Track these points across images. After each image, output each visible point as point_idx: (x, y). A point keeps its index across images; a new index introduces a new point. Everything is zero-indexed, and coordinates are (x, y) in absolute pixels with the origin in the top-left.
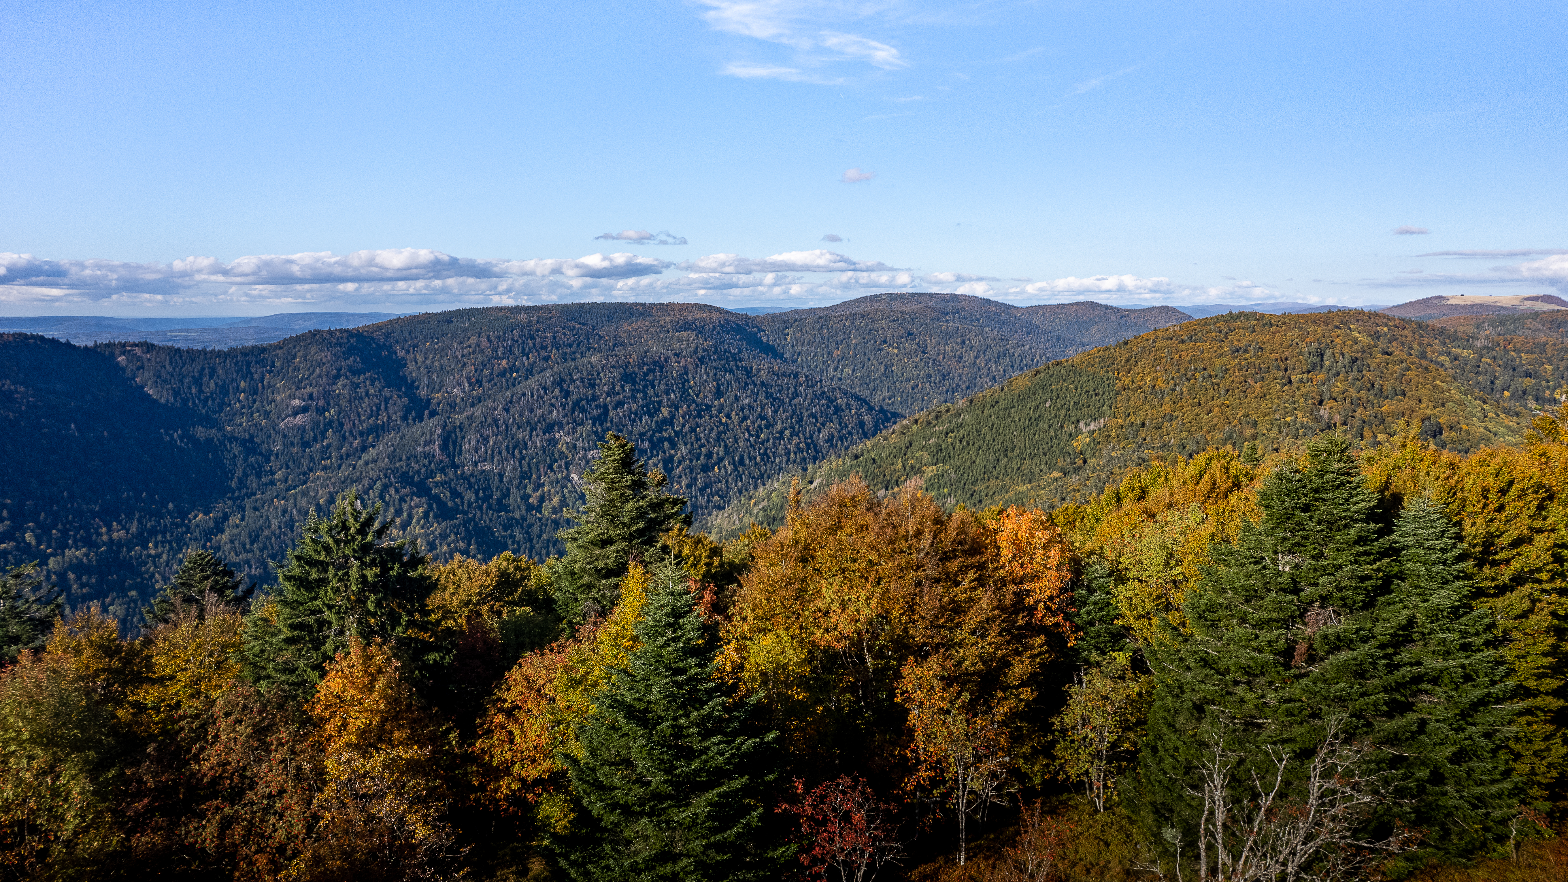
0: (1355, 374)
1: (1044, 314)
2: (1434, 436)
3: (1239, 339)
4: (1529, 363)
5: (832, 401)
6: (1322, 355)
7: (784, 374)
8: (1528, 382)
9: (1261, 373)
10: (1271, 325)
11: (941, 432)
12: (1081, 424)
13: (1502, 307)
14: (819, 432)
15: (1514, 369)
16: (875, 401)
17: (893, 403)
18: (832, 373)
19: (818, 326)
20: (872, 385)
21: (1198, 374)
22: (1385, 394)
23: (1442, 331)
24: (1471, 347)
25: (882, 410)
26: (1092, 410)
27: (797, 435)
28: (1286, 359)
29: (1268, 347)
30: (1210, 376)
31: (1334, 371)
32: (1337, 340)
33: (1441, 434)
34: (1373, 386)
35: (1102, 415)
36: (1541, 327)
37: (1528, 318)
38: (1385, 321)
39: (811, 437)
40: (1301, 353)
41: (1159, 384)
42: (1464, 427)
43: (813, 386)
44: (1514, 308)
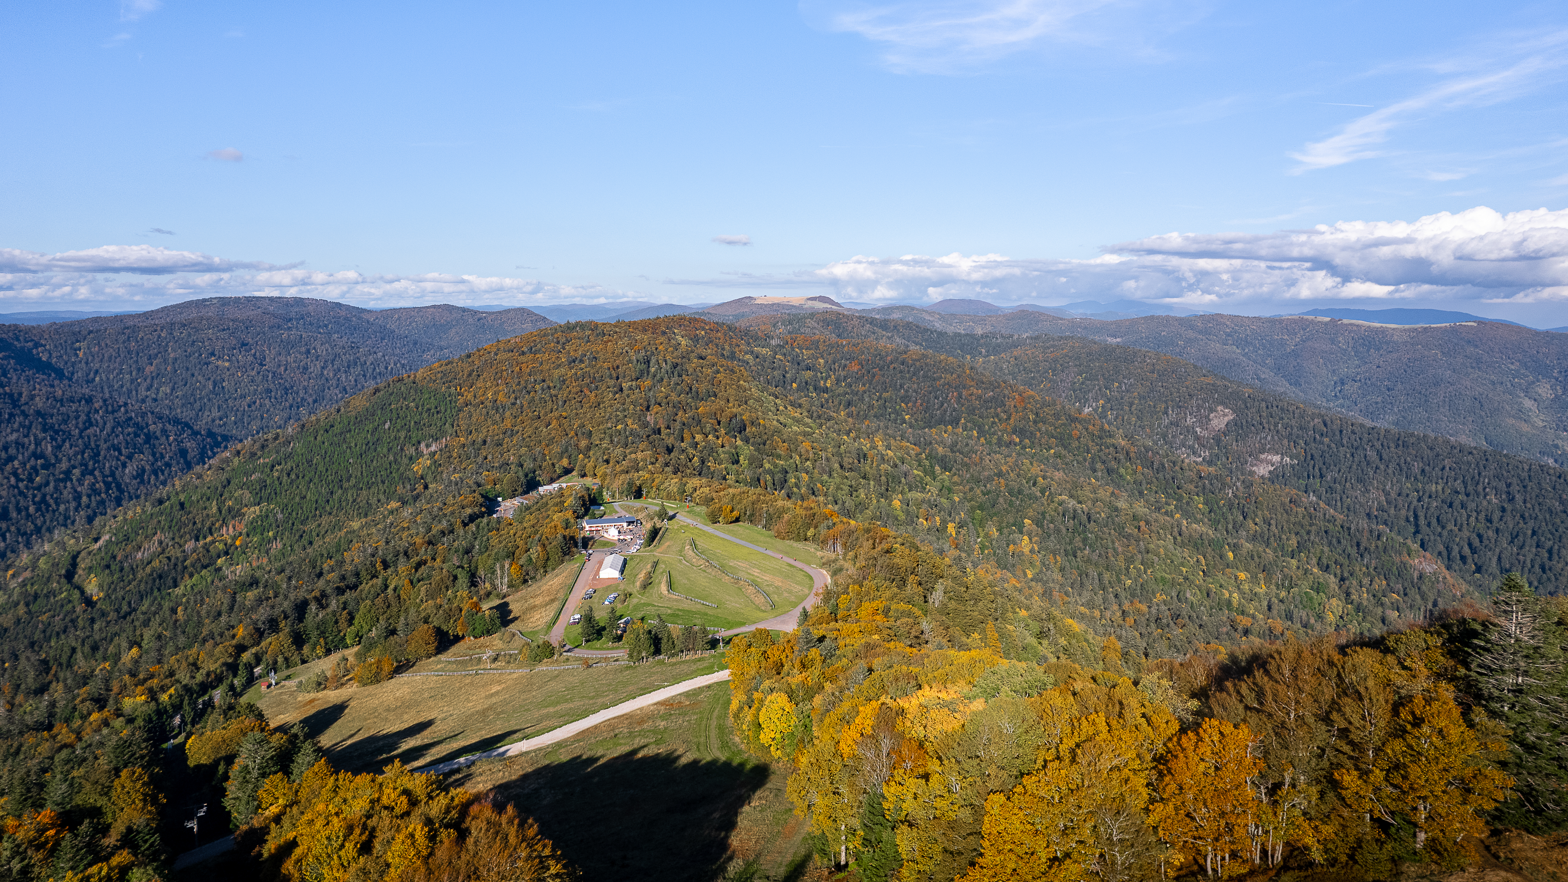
0: (675, 379)
1: (399, 318)
2: (740, 432)
3: (575, 349)
4: (809, 358)
5: (142, 429)
6: (649, 362)
7: (71, 400)
8: (809, 374)
9: (595, 382)
10: (604, 335)
11: (265, 465)
12: (423, 445)
13: (793, 306)
14: (124, 466)
15: (799, 364)
16: (201, 425)
17: (224, 424)
18: (144, 393)
19: (123, 337)
20: (197, 405)
21: (537, 386)
22: (701, 396)
23: (747, 333)
24: (768, 345)
25: (210, 434)
26: (433, 430)
27: (91, 473)
28: (618, 367)
29: (601, 355)
30: (549, 388)
31: (658, 377)
32: (661, 347)
33: (745, 430)
34: (691, 389)
35: (444, 434)
36: (816, 325)
37: (808, 318)
38: (703, 325)
39: (112, 474)
40: (630, 361)
41: (500, 397)
42: (761, 421)
43: (113, 412)
44: (800, 307)
